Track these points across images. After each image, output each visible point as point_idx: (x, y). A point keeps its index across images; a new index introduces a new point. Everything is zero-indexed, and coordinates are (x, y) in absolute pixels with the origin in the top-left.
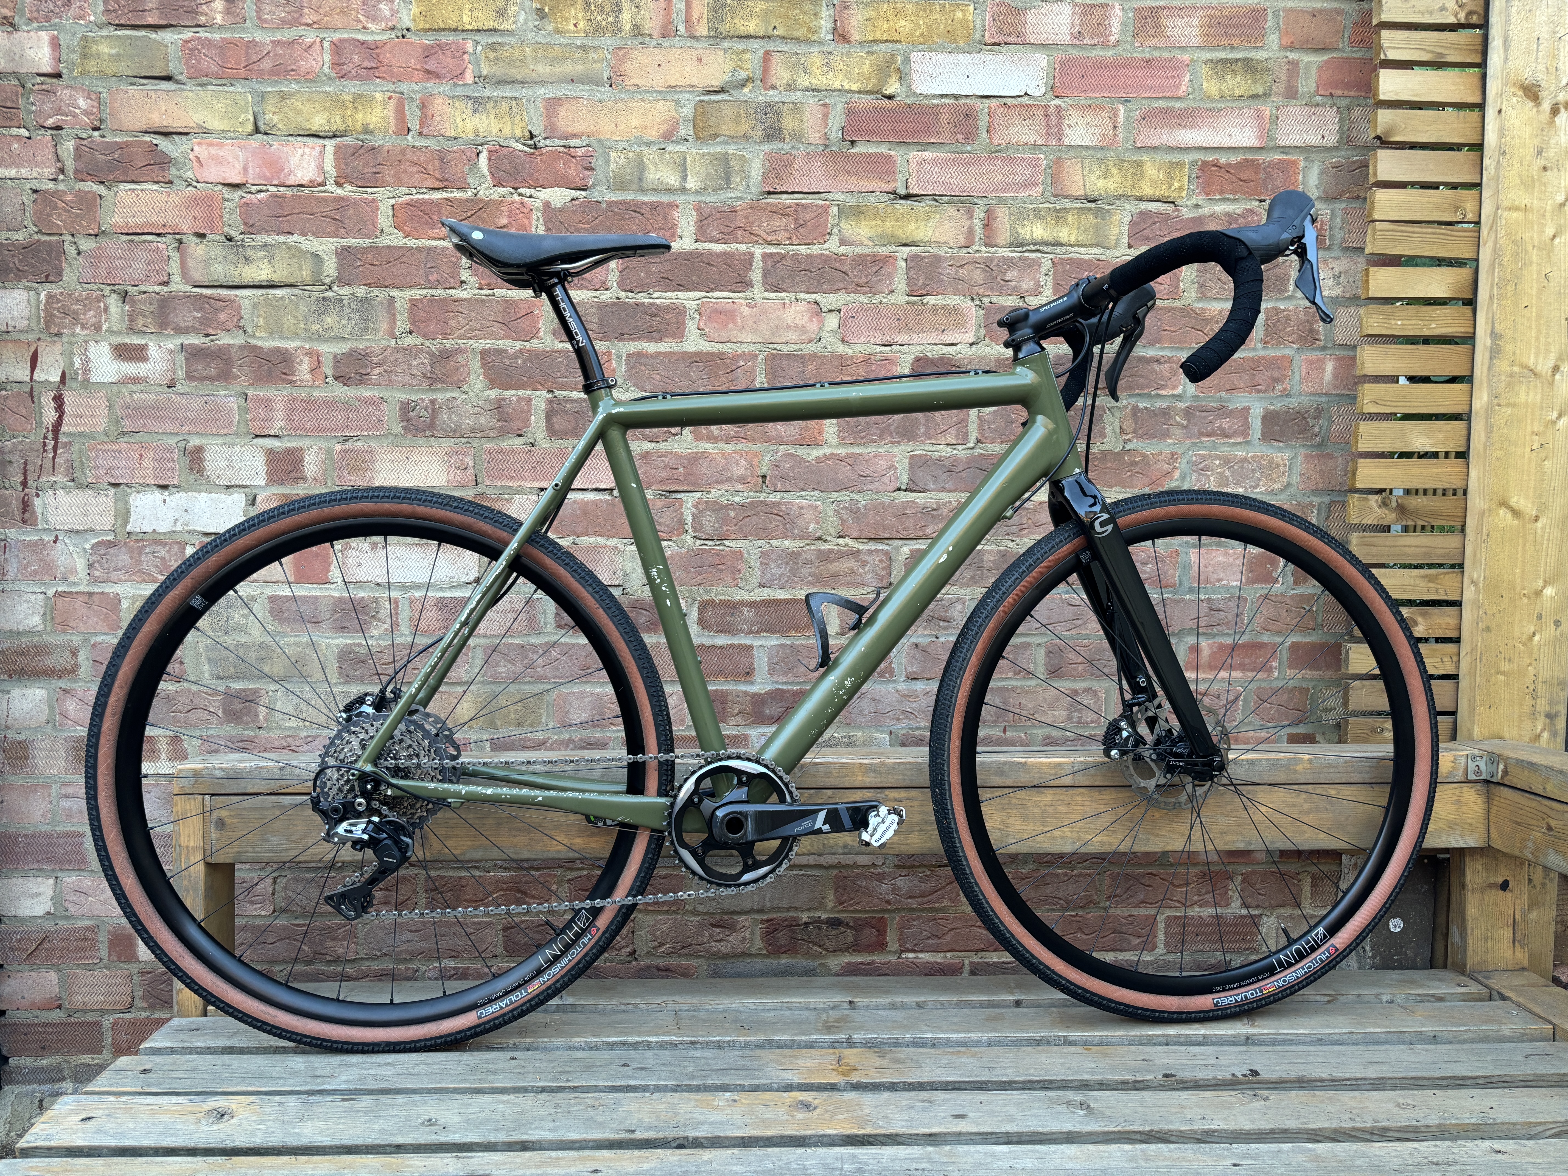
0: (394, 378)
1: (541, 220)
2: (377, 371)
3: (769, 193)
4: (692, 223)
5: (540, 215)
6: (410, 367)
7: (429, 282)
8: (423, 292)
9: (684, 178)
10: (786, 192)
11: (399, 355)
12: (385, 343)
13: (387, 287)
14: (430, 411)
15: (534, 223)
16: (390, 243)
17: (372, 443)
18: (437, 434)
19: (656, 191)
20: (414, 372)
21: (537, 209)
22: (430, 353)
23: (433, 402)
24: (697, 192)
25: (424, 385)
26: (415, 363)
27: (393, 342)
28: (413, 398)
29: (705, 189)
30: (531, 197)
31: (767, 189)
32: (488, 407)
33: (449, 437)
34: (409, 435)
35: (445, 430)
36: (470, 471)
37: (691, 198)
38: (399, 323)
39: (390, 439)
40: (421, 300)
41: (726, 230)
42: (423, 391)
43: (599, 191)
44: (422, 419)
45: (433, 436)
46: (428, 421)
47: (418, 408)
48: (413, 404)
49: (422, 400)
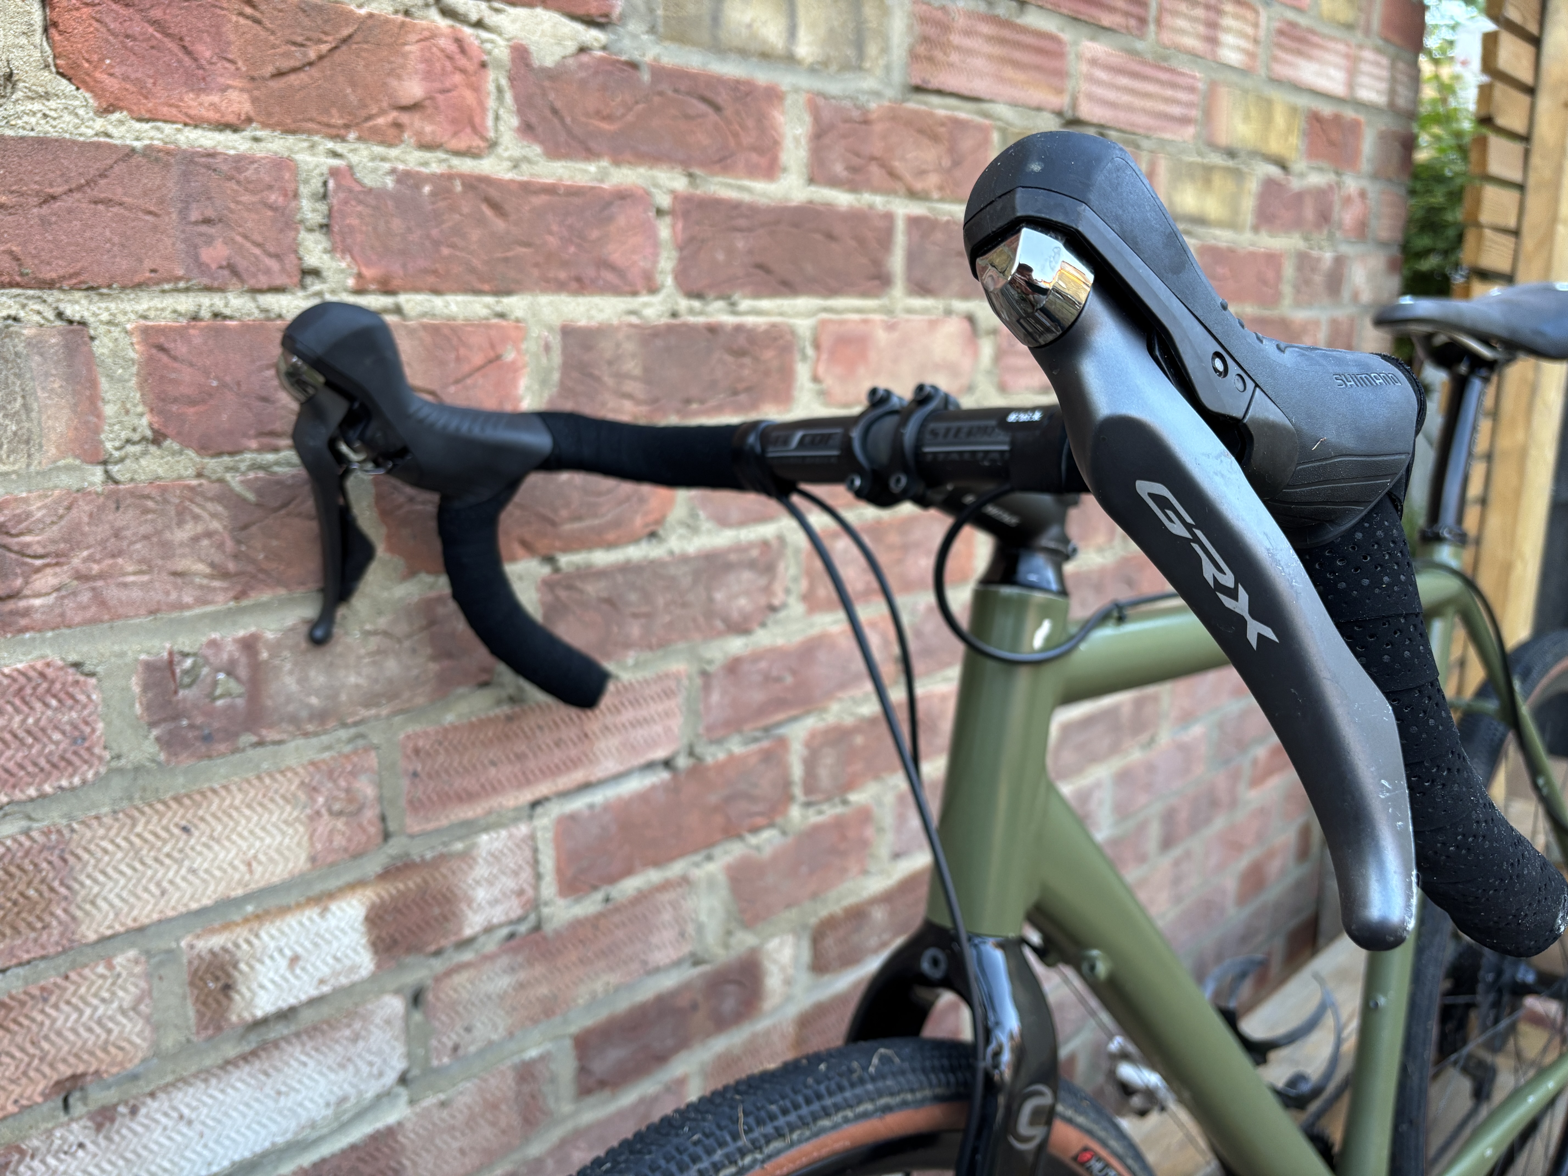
0: (112, 593)
1: (509, 97)
2: (47, 580)
3: (918, 89)
4: (804, 141)
5: (504, 82)
6: (167, 549)
7: (203, 268)
8: (185, 303)
9: (792, 32)
10: (939, 92)
11: (126, 518)
12: (67, 481)
13: (50, 285)
14: (243, 672)
15: (491, 103)
16: (46, 129)
18: (271, 735)
19: (743, 53)
20: (182, 564)
21: (499, 65)
22: (226, 497)
23: (249, 645)
24: (813, 70)
25: (222, 602)
26: (181, 535)
27: (97, 475)
28: (185, 643)
29: (825, 63)
30: (479, 24)
31: (917, 81)
32: (402, 627)
33: (306, 735)
34: (186, 761)
35: (294, 720)
36: (370, 814)
37: (805, 82)
38: (109, 410)
39: (118, 786)
40: (181, 332)
42: (216, 619)
43: (634, 36)
44: (220, 703)
45: (261, 743)
46: (240, 702)
47: (205, 671)
48: (188, 663)
49: (213, 644)
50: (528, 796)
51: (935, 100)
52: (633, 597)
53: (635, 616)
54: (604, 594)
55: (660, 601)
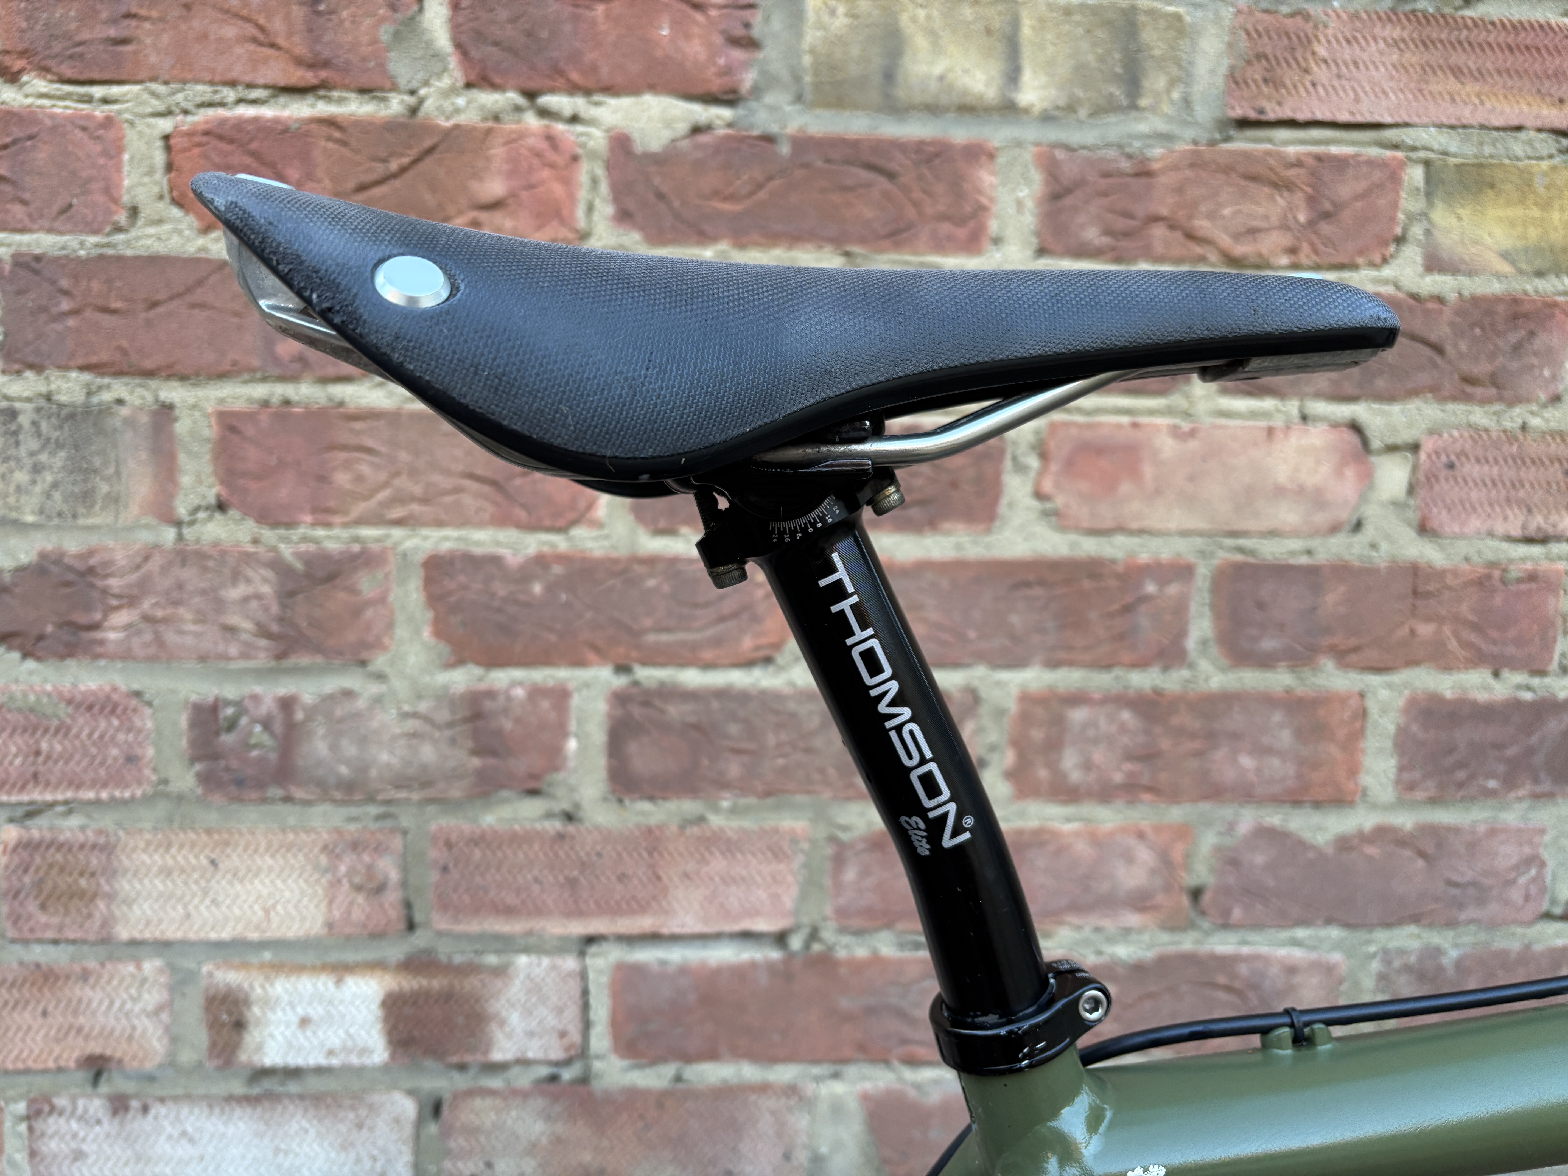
0: (171, 637)
1: (604, 187)
2: (122, 618)
3: (1244, 124)
4: (1030, 204)
5: (600, 172)
6: (220, 605)
7: (276, 360)
8: (259, 391)
9: (1013, 76)
10: (1291, 124)
11: (188, 574)
12: (145, 537)
13: (150, 374)
14: (278, 727)
15: (583, 194)
16: (160, 248)
17: (107, 821)
18: (299, 793)
19: (933, 109)
20: (233, 619)
21: (593, 155)
22: (278, 565)
23: (287, 704)
24: (1047, 118)
25: (262, 660)
26: (234, 593)
27: (169, 535)
28: (230, 692)
29: (1071, 108)
30: (574, 119)
31: (1238, 112)
32: (444, 715)
33: (334, 801)
34: (217, 799)
35: (321, 784)
36: (392, 897)
37: (1031, 133)
38: (186, 480)
39: (162, 808)
40: (250, 417)
41: (1122, 224)
42: (261, 674)
43: (773, 109)
44: (255, 753)
45: (288, 799)
46: (273, 756)
47: (244, 721)
48: (230, 711)
49: (255, 698)
50: (578, 928)
51: (1283, 134)
52: (734, 729)
53: (738, 752)
54: (692, 719)
55: (771, 740)
